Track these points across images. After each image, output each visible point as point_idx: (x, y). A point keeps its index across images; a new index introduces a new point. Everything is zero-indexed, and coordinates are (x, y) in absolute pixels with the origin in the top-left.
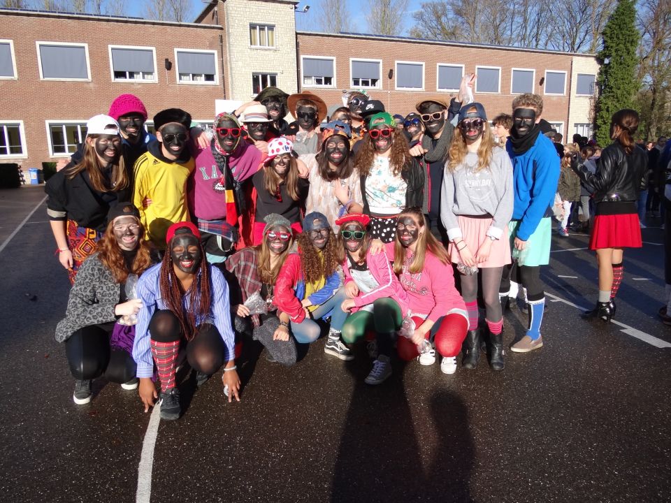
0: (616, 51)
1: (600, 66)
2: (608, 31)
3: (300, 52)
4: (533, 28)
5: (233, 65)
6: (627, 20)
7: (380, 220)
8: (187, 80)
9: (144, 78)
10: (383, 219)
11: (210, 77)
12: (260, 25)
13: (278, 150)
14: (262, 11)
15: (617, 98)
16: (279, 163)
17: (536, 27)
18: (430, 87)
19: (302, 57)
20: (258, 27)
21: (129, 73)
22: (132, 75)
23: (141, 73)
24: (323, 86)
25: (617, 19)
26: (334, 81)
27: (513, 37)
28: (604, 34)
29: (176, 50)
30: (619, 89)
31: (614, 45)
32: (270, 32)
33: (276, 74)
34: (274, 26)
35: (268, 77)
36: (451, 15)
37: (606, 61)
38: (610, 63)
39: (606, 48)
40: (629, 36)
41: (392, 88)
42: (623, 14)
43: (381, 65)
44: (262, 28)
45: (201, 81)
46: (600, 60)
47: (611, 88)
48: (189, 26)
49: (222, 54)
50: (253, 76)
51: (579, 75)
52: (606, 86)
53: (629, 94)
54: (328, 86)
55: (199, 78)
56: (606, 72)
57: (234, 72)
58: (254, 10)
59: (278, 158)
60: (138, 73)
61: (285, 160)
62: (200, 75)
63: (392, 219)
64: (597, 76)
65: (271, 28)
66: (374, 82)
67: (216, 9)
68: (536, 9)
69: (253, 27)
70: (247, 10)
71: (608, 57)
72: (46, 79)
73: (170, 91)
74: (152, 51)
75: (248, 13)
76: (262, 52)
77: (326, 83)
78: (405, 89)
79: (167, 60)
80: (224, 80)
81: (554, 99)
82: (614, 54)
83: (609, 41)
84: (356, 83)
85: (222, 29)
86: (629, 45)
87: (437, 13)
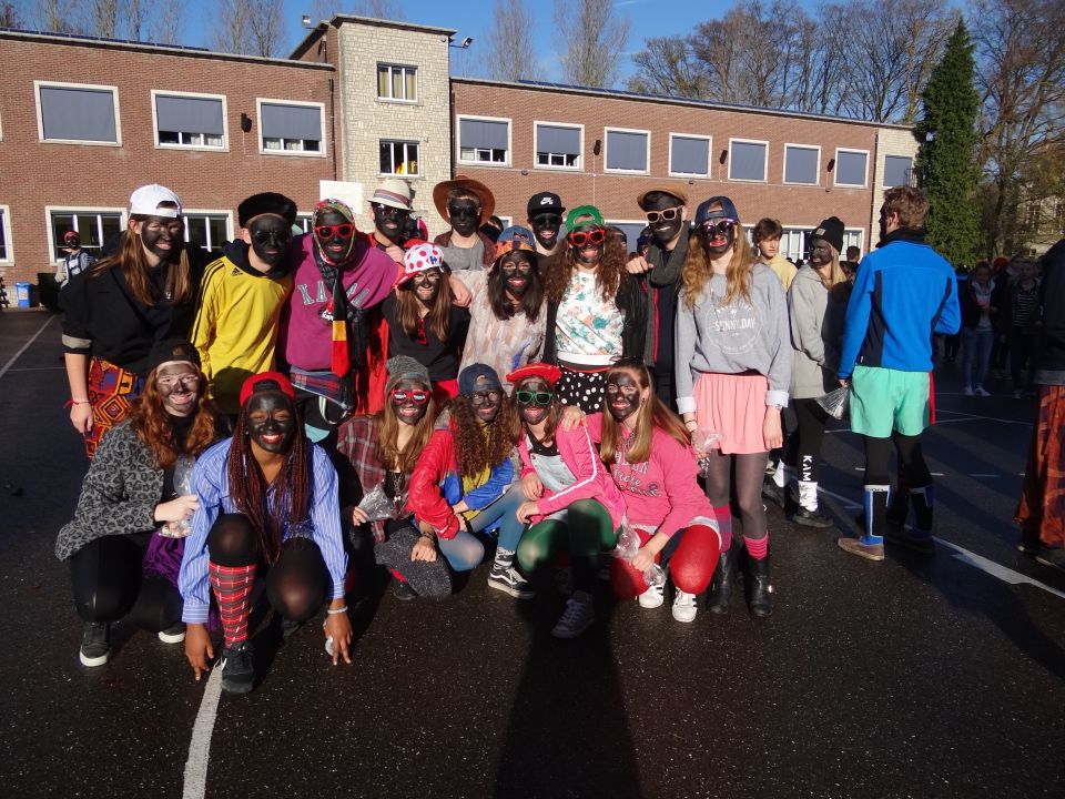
0: (944, 122)
1: (919, 145)
2: (932, 91)
3: (456, 110)
4: (817, 84)
5: (350, 128)
6: (961, 76)
7: (581, 375)
8: (276, 149)
9: (206, 143)
10: (586, 374)
11: (312, 145)
12: (394, 66)
13: (420, 264)
14: (398, 44)
15: (945, 194)
16: (423, 284)
17: (822, 82)
18: (659, 168)
19: (458, 117)
20: (390, 69)
21: (183, 134)
22: (187, 139)
23: (202, 136)
24: (491, 162)
25: (945, 73)
26: (508, 155)
27: (787, 95)
28: (925, 95)
29: (259, 100)
30: (948, 180)
31: (941, 113)
32: (409, 76)
33: (418, 143)
34: (416, 68)
35: (405, 147)
36: (692, 59)
37: (929, 137)
38: (934, 140)
39: (929, 116)
40: (963, 99)
41: (600, 169)
42: (954, 66)
43: (582, 133)
44: (397, 69)
45: (298, 150)
46: (919, 135)
47: (937, 178)
48: (280, 64)
49: (332, 110)
50: (381, 145)
51: (887, 157)
52: (928, 175)
53: (964, 189)
54: (499, 163)
55: (294, 145)
56: (929, 154)
57: (350, 137)
58: (385, 42)
59: (420, 276)
60: (198, 135)
61: (432, 279)
62: (297, 141)
63: (600, 373)
64: (914, 159)
65: (411, 70)
66: (571, 159)
67: (324, 38)
68: (823, 54)
69: (382, 68)
70: (373, 41)
71: (932, 130)
72: (49, 141)
73: (248, 164)
74: (220, 101)
75: (375, 47)
76: (396, 108)
77: (495, 159)
78: (618, 171)
79: (244, 116)
80: (334, 149)
81: (850, 193)
82: (940, 127)
83: (934, 107)
84: (543, 159)
85: (333, 70)
86: (963, 113)
87: (670, 55)
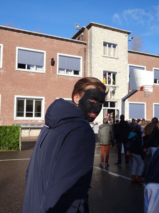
5: (93, 65)
8: (63, 73)
9: (36, 69)
11: (76, 72)
14: (111, 35)
19: (128, 65)
22: (29, 67)
23: (35, 66)
29: (58, 54)
32: (114, 48)
33: (116, 73)
34: (116, 45)
35: (112, 74)
44: (110, 44)
45: (71, 74)
48: (67, 40)
50: (103, 73)
57: (93, 69)
58: (106, 35)
62: (71, 71)
67: (82, 34)
70: (103, 34)
73: (52, 78)
74: (43, 53)
76: (109, 59)
79: (53, 59)
80: (85, 74)
84: (156, 82)
85: (85, 44)
